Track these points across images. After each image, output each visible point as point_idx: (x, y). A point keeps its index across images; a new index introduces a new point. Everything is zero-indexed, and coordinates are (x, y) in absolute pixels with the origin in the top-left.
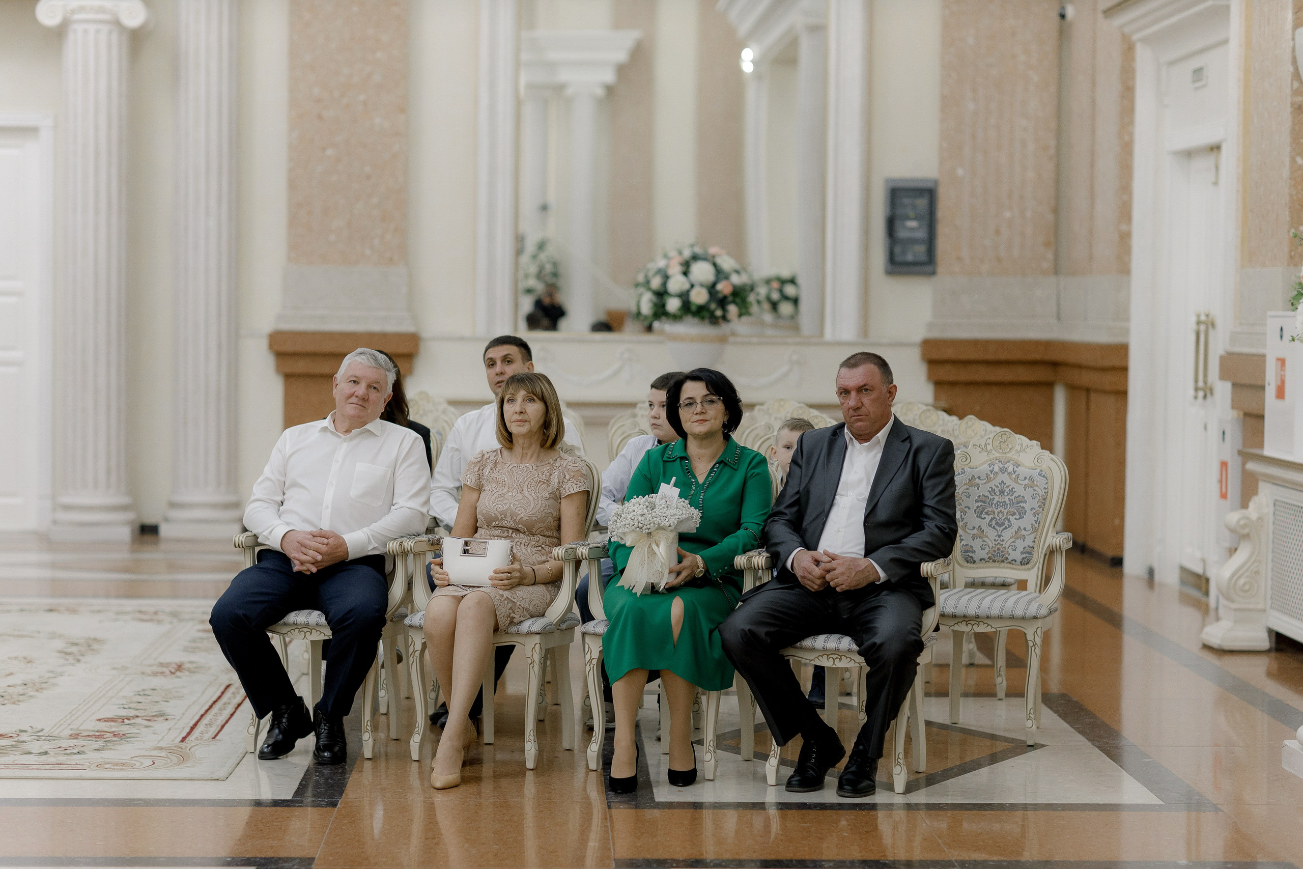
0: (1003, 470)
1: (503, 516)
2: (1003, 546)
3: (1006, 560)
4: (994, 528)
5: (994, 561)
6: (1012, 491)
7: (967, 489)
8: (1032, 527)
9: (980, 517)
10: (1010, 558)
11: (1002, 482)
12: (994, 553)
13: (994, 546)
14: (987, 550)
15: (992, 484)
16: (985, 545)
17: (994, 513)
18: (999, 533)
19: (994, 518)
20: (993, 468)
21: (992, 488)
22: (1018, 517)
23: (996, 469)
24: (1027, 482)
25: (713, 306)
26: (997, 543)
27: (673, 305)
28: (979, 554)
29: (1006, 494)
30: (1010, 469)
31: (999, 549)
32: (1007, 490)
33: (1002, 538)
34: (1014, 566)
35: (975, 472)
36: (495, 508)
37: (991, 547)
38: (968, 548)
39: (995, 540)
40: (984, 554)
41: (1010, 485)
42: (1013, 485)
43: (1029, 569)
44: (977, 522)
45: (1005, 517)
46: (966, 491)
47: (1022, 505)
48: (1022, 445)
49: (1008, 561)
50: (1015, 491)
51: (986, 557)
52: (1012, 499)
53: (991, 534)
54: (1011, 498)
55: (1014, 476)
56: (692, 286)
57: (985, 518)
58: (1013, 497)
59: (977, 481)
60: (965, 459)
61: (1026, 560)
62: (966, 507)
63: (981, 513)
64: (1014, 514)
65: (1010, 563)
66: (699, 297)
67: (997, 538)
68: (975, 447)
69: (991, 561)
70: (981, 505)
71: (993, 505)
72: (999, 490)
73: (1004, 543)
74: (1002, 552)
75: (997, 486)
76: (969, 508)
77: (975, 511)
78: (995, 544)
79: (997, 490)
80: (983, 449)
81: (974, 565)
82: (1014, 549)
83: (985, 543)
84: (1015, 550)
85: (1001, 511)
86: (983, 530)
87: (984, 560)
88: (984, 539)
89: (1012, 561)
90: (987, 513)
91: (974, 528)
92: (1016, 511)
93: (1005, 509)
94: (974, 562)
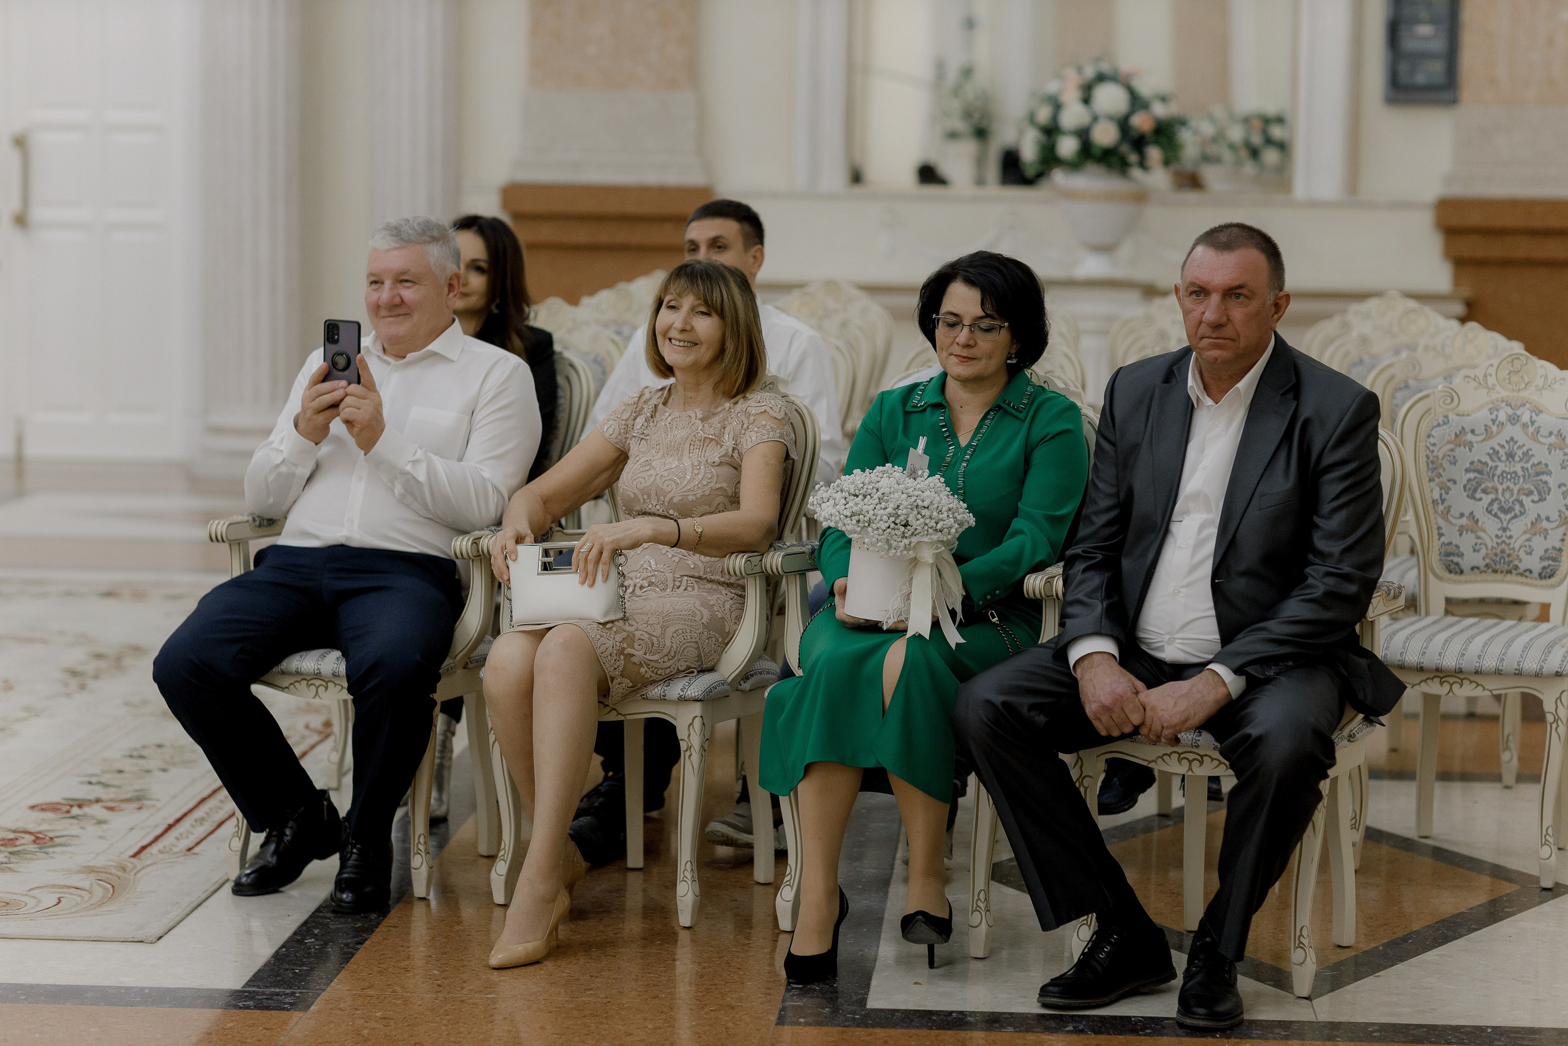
0: (1513, 419)
1: (645, 497)
2: (1511, 546)
3: (1516, 570)
4: (1496, 515)
5: (1495, 571)
6: (1527, 455)
7: (1452, 450)
8: (1560, 516)
9: (1472, 497)
10: (1522, 567)
11: (1512, 439)
12: (1494, 558)
13: (1495, 545)
14: (1483, 552)
15: (1494, 443)
16: (1480, 544)
17: (1497, 491)
18: (1505, 525)
19: (1497, 499)
20: (1497, 416)
21: (1493, 449)
22: (1536, 498)
23: (1502, 417)
24: (1552, 440)
25: (1125, 149)
26: (1500, 541)
27: (1067, 147)
28: (1470, 559)
29: (1517, 459)
30: (1526, 418)
31: (1503, 551)
32: (1520, 453)
33: (1508, 533)
34: (1528, 580)
35: (1467, 422)
36: (635, 482)
37: (1490, 547)
38: (1452, 549)
39: (1497, 536)
40: (1478, 559)
41: (1524, 445)
42: (1529, 444)
43: (1553, 586)
44: (1468, 506)
45: (1514, 497)
46: (1451, 453)
47: (1544, 478)
48: (1546, 378)
49: (1518, 571)
50: (1533, 455)
51: (1481, 564)
52: (1527, 469)
53: (1491, 526)
54: (1526, 466)
55: (1531, 430)
56: (1095, 119)
57: (1481, 499)
58: (1529, 465)
59: (1470, 437)
60: (1449, 400)
61: (1548, 571)
62: (1449, 481)
63: (1475, 490)
64: (1530, 493)
65: (1522, 575)
66: (1105, 135)
67: (1500, 533)
68: (1467, 380)
69: (1490, 570)
70: (1475, 478)
71: (1496, 479)
72: (1506, 453)
73: (1512, 541)
74: (1509, 556)
75: (1503, 447)
76: (1455, 482)
77: (1465, 487)
78: (1497, 543)
79: (1502, 452)
80: (1480, 384)
81: (1462, 578)
82: (1529, 551)
83: (1479, 541)
84: (1530, 554)
85: (1508, 488)
86: (1478, 520)
87: (1478, 568)
88: (1480, 534)
89: (1525, 571)
90: (1484, 491)
91: (1462, 515)
92: (1533, 488)
93: (1515, 484)
94: (1462, 572)
